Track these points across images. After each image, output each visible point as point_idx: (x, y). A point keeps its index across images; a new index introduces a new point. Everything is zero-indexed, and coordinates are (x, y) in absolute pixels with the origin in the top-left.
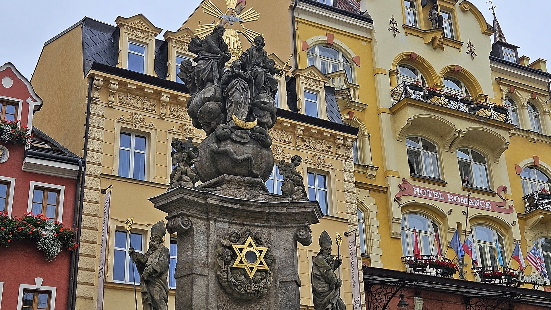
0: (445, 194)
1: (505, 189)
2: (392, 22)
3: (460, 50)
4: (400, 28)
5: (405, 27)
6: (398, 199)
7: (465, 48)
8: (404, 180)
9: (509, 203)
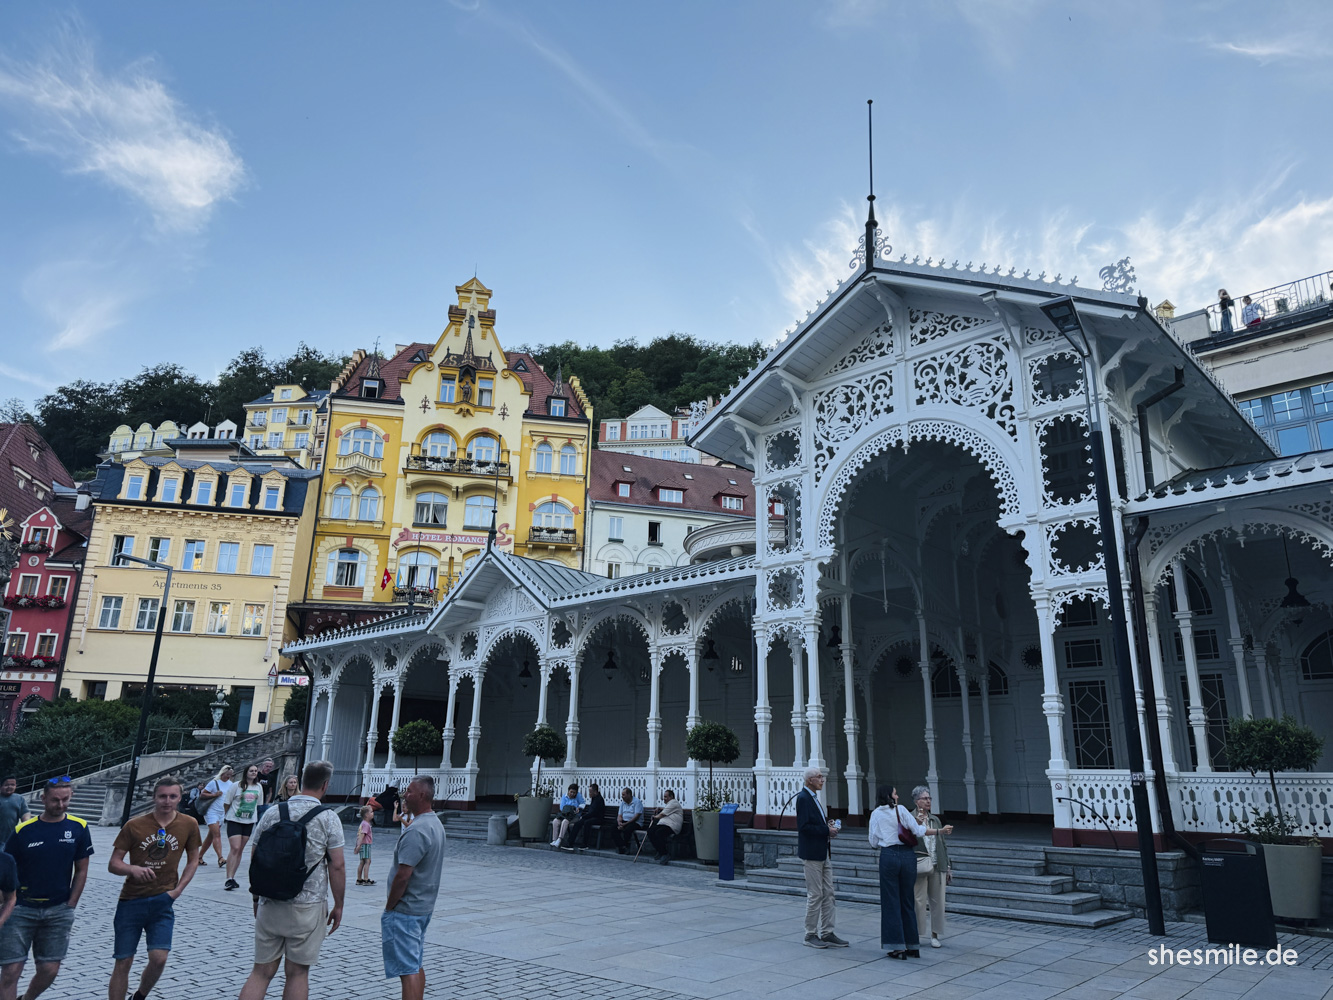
0: (443, 536)
1: (507, 526)
2: (426, 400)
3: (492, 413)
4: (432, 405)
5: (436, 403)
6: (396, 543)
7: (498, 411)
8: (405, 529)
9: (508, 537)
